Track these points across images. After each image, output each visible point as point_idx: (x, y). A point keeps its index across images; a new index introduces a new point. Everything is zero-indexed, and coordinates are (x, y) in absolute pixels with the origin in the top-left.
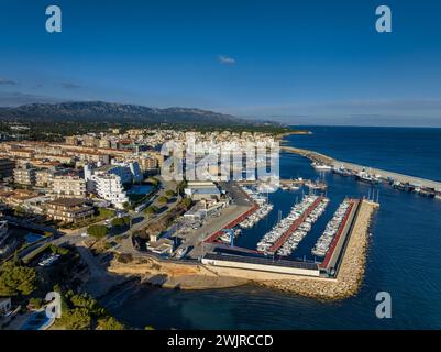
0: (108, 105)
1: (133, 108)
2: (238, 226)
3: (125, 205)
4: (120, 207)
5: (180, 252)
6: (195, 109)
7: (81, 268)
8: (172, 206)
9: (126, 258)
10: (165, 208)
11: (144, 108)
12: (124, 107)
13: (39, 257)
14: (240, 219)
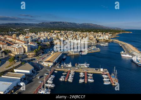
0: (64, 23)
1: (71, 23)
6: (91, 24)
12: (68, 23)
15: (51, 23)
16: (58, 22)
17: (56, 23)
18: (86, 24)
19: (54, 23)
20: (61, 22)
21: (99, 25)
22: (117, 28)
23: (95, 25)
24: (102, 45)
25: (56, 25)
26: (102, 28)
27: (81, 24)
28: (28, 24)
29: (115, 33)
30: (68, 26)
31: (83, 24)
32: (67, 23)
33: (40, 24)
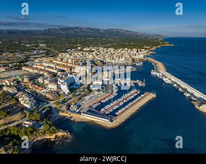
1: (91, 29)
2: (100, 102)
3: (68, 93)
4: (67, 93)
5: (78, 111)
7: (52, 113)
8: (83, 93)
9: (63, 112)
10: (80, 94)
11: (97, 29)
12: (88, 29)
13: (42, 110)
14: (102, 99)
15: (62, 29)
17: (70, 29)
18: (113, 29)
19: (66, 29)
20: (77, 28)
21: (133, 32)
23: (126, 31)
24: (137, 64)
25: (70, 32)
26: (137, 36)
29: (152, 48)
30: (88, 34)
31: (109, 30)
33: (45, 30)
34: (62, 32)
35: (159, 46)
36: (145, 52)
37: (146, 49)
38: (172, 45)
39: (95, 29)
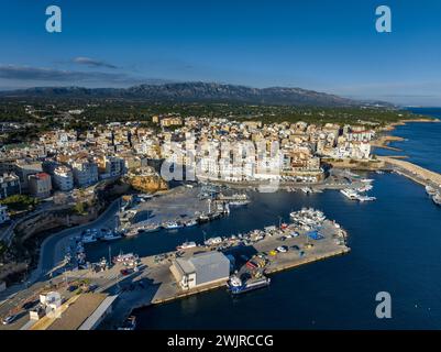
0: (208, 85)
1: (231, 88)
6: (296, 89)
11: (244, 88)
12: (224, 86)
15: (167, 87)
16: (192, 84)
17: (185, 85)
19: (177, 86)
20: (200, 84)
22: (380, 103)
23: (308, 93)
25: (183, 93)
27: (265, 90)
28: (95, 90)
29: (383, 125)
30: (223, 97)
31: (269, 89)
32: (221, 86)
33: (132, 89)
34: (167, 92)
35: (402, 123)
36: (368, 135)
37: (368, 128)
38: (437, 120)
39: (240, 87)
